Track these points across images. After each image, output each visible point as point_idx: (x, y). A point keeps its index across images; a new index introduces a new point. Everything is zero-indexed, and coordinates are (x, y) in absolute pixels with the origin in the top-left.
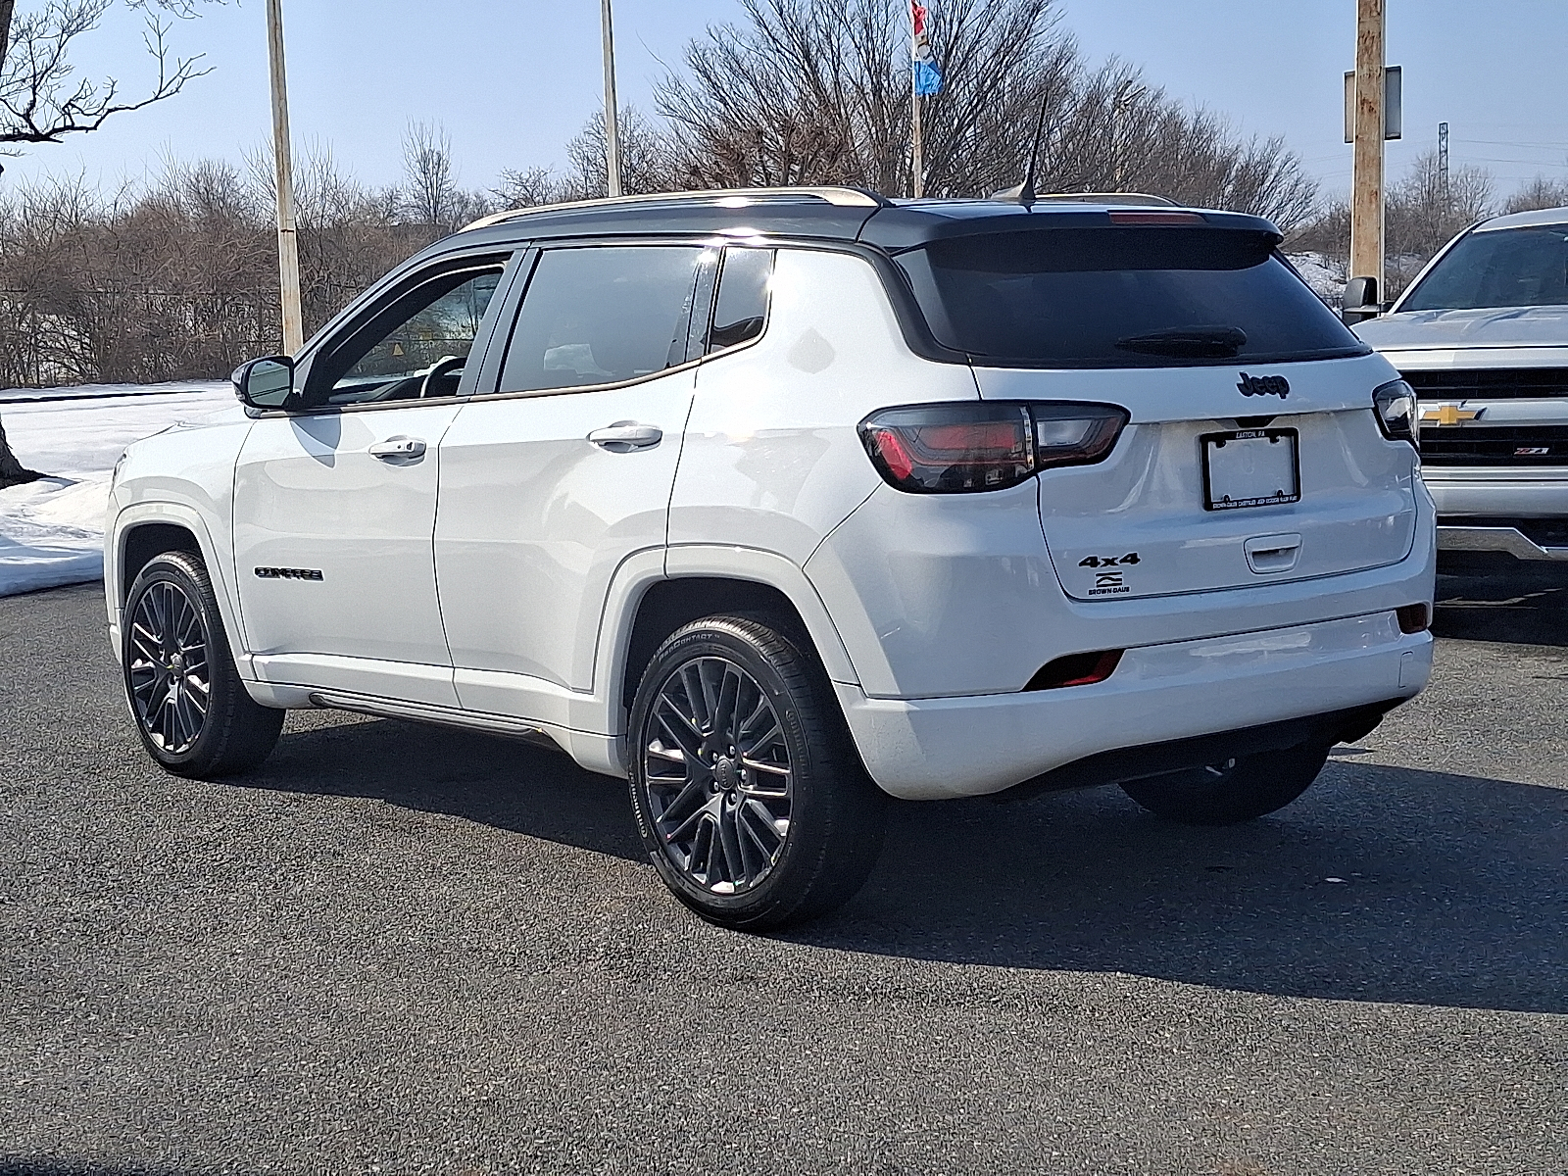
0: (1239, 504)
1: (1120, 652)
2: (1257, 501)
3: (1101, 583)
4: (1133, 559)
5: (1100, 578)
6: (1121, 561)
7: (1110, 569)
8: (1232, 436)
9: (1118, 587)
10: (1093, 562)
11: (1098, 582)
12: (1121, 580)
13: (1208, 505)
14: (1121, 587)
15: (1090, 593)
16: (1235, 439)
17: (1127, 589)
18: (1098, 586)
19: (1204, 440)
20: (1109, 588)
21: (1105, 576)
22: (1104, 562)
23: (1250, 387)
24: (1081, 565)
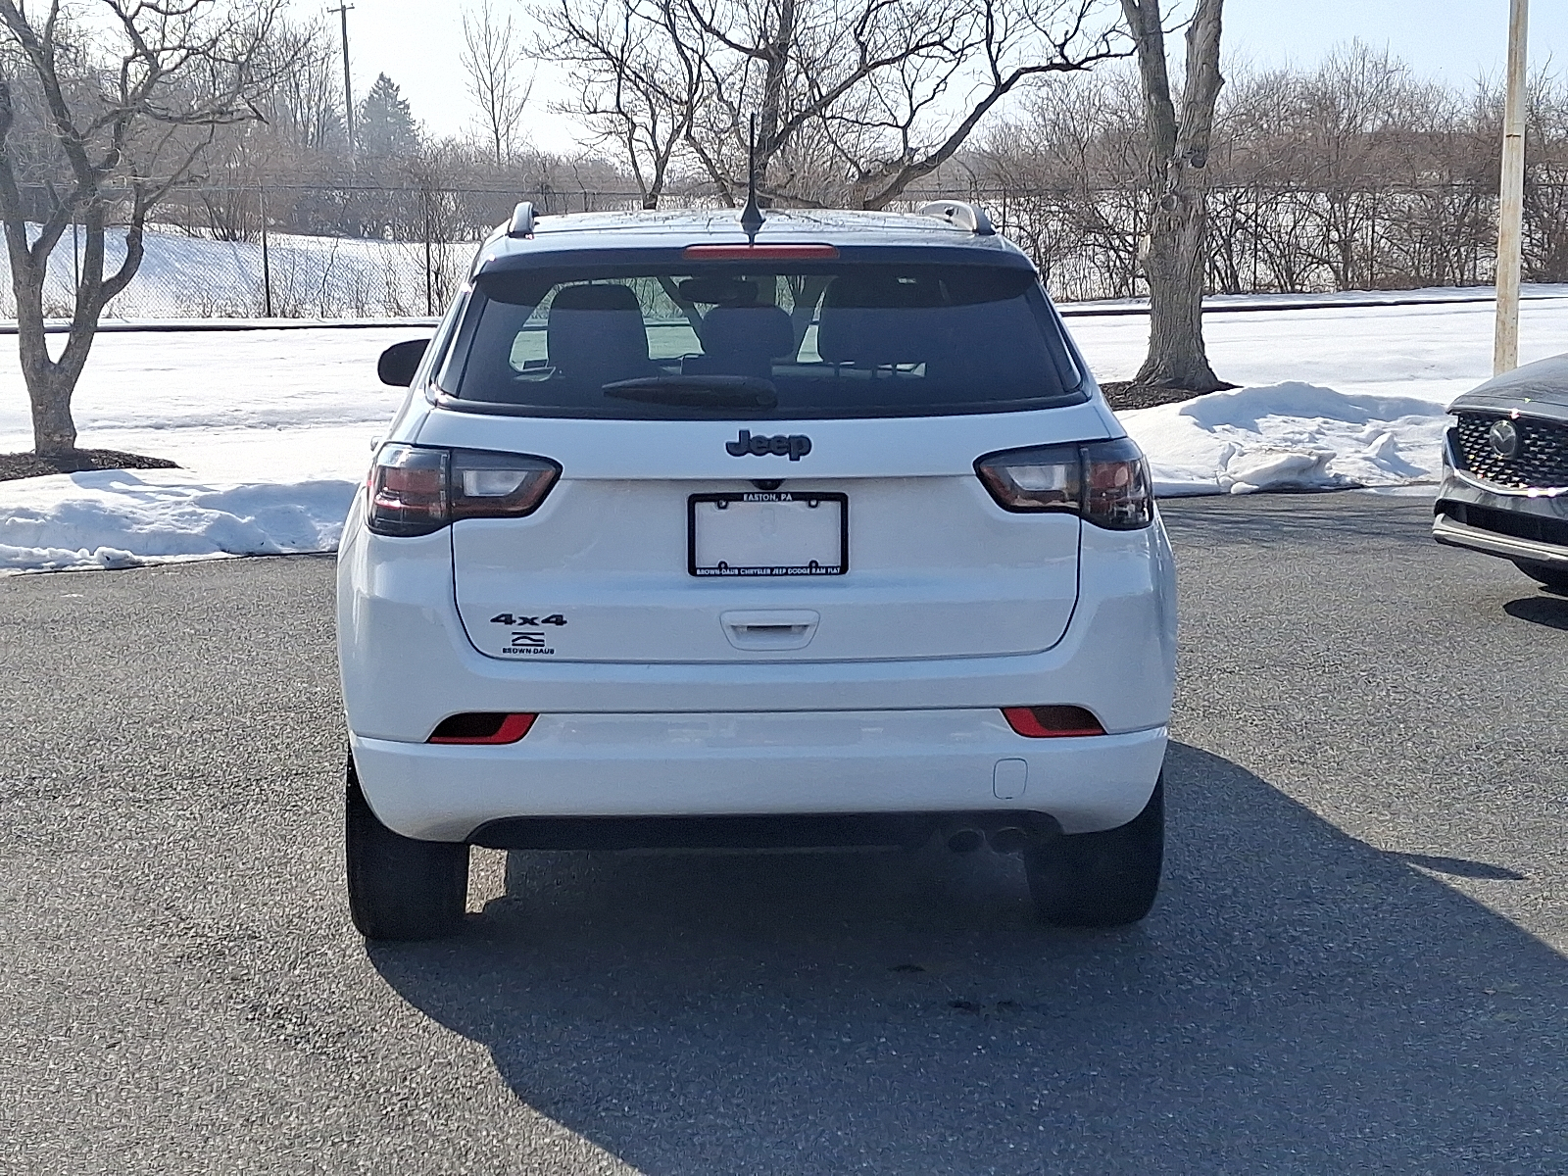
0: (741, 572)
1: (536, 715)
2: (772, 571)
3: (517, 642)
4: (559, 621)
5: (516, 636)
6: (543, 622)
7: (527, 628)
8: (738, 497)
9: (539, 648)
10: (508, 620)
11: (513, 641)
12: (543, 641)
13: (692, 569)
14: (544, 648)
15: (504, 650)
16: (742, 500)
17: (552, 652)
18: (513, 645)
19: (693, 500)
20: (529, 648)
21: (525, 636)
22: (521, 621)
23: (743, 446)
24: (493, 620)
